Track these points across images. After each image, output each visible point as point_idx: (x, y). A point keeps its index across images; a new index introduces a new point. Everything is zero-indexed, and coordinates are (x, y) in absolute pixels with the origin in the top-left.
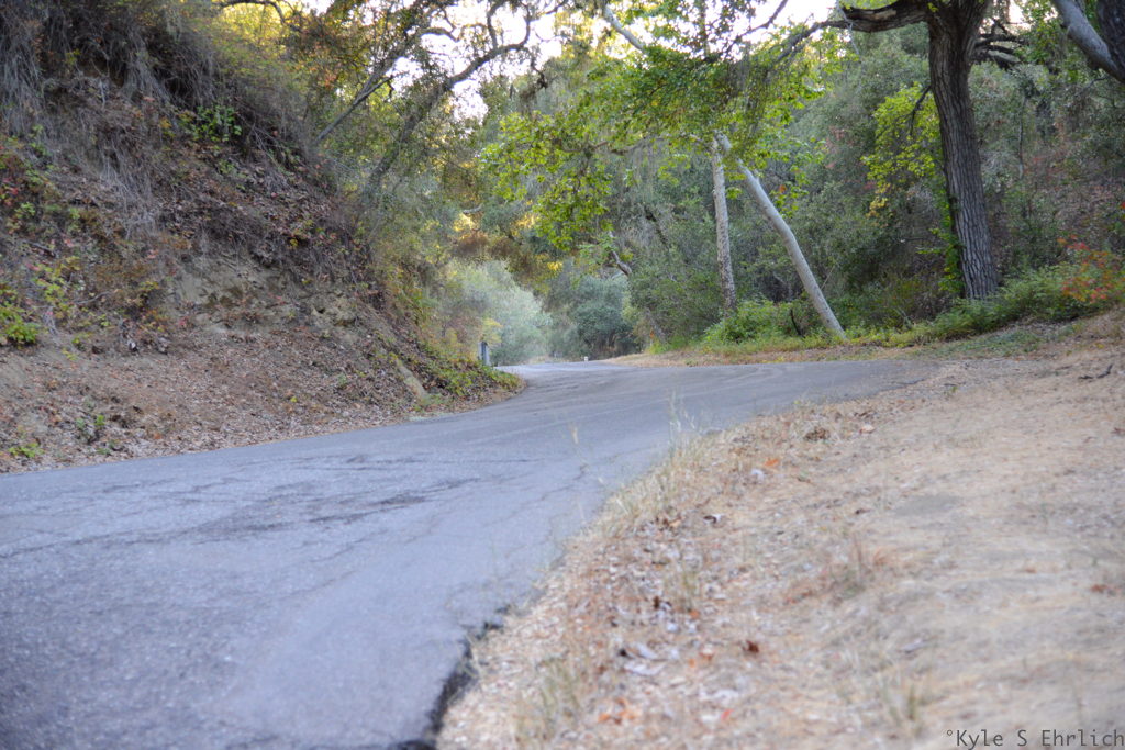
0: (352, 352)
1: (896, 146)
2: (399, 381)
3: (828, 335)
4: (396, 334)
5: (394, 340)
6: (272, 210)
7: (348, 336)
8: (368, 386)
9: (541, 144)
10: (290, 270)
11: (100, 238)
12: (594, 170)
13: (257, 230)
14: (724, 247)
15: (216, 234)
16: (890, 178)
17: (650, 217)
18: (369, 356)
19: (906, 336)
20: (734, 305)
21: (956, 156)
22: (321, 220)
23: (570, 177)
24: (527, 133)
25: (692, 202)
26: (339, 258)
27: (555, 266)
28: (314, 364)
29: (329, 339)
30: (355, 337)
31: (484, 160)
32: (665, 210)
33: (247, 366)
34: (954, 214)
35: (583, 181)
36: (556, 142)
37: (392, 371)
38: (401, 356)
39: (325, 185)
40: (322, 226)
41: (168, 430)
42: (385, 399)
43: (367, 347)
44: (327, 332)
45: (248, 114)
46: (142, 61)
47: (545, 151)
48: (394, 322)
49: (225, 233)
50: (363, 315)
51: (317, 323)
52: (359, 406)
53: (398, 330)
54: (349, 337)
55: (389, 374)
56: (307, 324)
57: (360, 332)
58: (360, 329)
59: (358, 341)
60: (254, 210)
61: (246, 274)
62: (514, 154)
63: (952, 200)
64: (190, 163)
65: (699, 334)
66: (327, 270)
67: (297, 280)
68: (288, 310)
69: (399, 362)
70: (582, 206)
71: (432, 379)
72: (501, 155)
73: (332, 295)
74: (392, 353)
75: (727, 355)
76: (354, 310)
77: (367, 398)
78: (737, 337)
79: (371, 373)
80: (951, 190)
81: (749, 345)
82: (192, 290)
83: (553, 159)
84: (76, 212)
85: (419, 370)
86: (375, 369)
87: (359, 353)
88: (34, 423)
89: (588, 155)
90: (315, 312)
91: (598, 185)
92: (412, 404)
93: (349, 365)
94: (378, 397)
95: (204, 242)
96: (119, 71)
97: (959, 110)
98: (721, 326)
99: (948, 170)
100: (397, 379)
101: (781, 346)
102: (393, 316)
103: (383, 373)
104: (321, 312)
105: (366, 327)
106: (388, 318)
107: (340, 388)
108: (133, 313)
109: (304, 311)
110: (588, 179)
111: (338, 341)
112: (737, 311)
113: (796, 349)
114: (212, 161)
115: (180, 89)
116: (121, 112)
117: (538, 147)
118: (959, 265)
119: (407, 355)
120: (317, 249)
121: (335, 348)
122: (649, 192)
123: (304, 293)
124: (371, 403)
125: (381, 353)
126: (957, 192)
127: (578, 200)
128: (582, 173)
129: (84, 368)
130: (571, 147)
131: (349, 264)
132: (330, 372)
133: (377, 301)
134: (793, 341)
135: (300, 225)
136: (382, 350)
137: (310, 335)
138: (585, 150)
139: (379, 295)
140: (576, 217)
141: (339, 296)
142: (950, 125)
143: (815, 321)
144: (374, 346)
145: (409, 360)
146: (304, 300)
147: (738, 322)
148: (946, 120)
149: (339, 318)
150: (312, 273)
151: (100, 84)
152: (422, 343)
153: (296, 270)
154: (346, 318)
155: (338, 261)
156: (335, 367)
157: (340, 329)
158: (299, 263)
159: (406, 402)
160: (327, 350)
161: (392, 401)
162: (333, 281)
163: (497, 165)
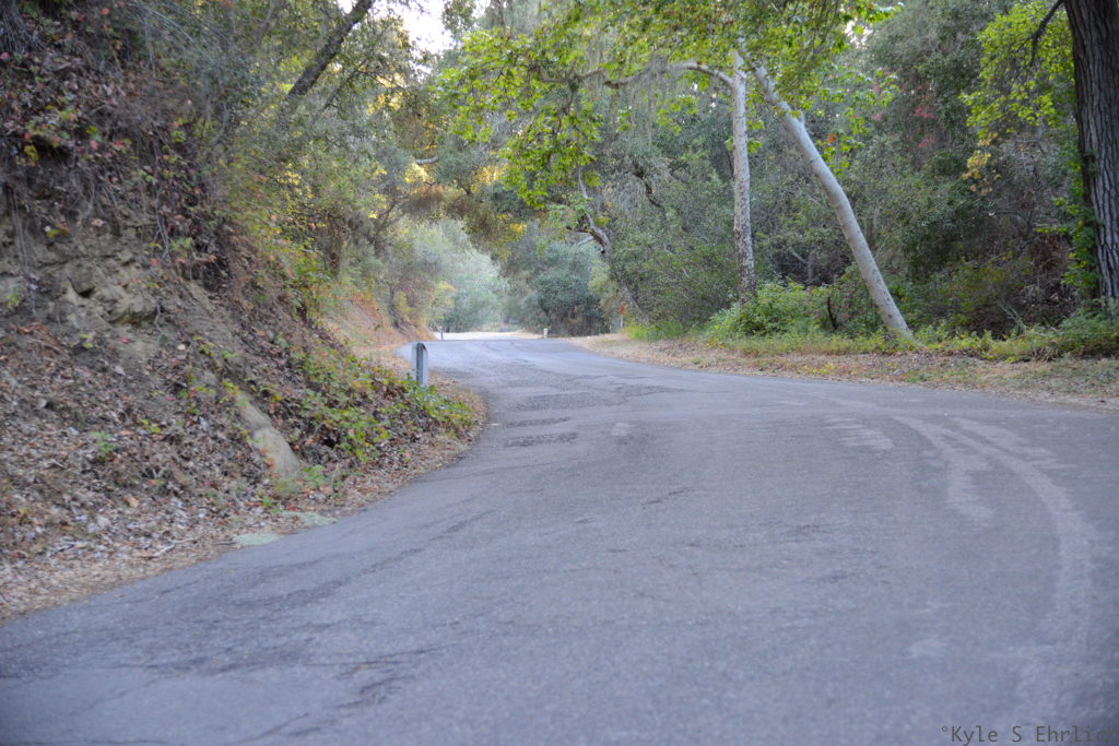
0: (141, 379)
2: (237, 440)
4: (244, 341)
5: (235, 354)
7: (138, 346)
8: (162, 455)
9: (514, 71)
10: (22, 208)
12: (578, 108)
14: (742, 214)
17: (640, 174)
18: (177, 388)
19: (1017, 346)
20: (753, 287)
21: (1096, 98)
22: (101, 113)
23: (548, 114)
24: (496, 56)
25: (696, 156)
26: (135, 190)
27: (520, 228)
28: (50, 406)
29: (93, 352)
30: (153, 347)
31: (439, 88)
32: (661, 163)
35: (565, 120)
37: (224, 420)
38: (249, 386)
40: (100, 123)
42: (201, 481)
43: (176, 368)
44: (90, 336)
47: (518, 81)
48: (245, 318)
50: (174, 302)
51: (72, 318)
52: (134, 502)
53: (252, 332)
55: (216, 427)
56: (50, 319)
57: (165, 338)
58: (165, 332)
59: (159, 356)
62: (478, 83)
63: (1086, 159)
65: (702, 321)
66: (102, 210)
67: (35, 230)
69: (242, 399)
70: (563, 154)
71: (310, 429)
72: (462, 82)
73: (111, 262)
74: (227, 382)
75: (746, 354)
76: (155, 293)
77: (157, 482)
78: (753, 328)
79: (177, 424)
80: (1087, 145)
81: (773, 341)
86: (186, 417)
87: (158, 380)
89: (574, 88)
90: (72, 296)
91: (583, 127)
92: (260, 489)
93: (129, 410)
94: (184, 479)
97: (1104, 35)
98: (736, 309)
99: (1084, 117)
100: (232, 437)
101: (824, 347)
102: (245, 303)
103: (204, 424)
104: (86, 294)
105: (177, 327)
106: (235, 308)
107: (98, 462)
109: (47, 292)
110: (572, 118)
111: (114, 355)
112: (757, 297)
113: (846, 352)
117: (509, 73)
118: (1093, 251)
119: (264, 384)
120: (86, 168)
121: (104, 370)
122: (639, 144)
123: (52, 256)
124: (165, 492)
126: (1095, 148)
127: (557, 144)
128: (564, 110)
130: (551, 76)
131: (155, 202)
132: (83, 424)
133: (214, 276)
135: (55, 119)
136: (209, 376)
137: (51, 343)
138: (570, 81)
139: (221, 263)
140: (553, 166)
141: (126, 264)
142: (1090, 54)
143: (873, 316)
144: (188, 367)
145: (266, 393)
146: (50, 270)
147: (759, 310)
148: (1084, 47)
149: (121, 308)
150: (72, 216)
152: (298, 356)
153: (39, 207)
154: (137, 309)
155: (131, 195)
156: (95, 413)
157: (124, 330)
158: (46, 195)
159: (244, 484)
160: (86, 374)
161: (214, 485)
162: (117, 233)
163: (456, 95)
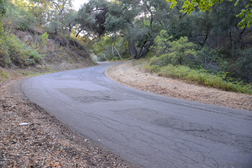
1: (125, 45)
3: (121, 60)
6: (83, 53)
11: (74, 56)
13: (83, 55)
14: (113, 53)
15: (80, 55)
16: (125, 48)
17: (107, 50)
19: (126, 59)
20: (114, 57)
25: (110, 49)
27: (99, 54)
28: (87, 63)
32: (108, 49)
33: (83, 64)
34: (130, 50)
35: (101, 48)
36: (99, 45)
39: (86, 51)
41: (80, 68)
45: (81, 47)
46: (74, 44)
49: (81, 55)
51: (87, 61)
52: (90, 66)
54: (89, 61)
60: (82, 53)
61: (82, 58)
64: (78, 51)
65: (111, 60)
66: (87, 57)
67: (85, 58)
68: (85, 60)
73: (87, 59)
78: (114, 60)
81: (115, 60)
82: (79, 59)
83: (99, 46)
84: (72, 54)
85: (93, 63)
88: (74, 67)
89: (102, 46)
93: (89, 63)
95: (79, 56)
96: (73, 45)
98: (113, 59)
99: (129, 47)
108: (76, 61)
114: (79, 50)
115: (77, 46)
116: (74, 48)
122: (107, 48)
125: (91, 62)
129: (75, 64)
134: (118, 60)
135: (85, 54)
139: (90, 59)
143: (120, 58)
151: (72, 46)
161: (92, 65)
